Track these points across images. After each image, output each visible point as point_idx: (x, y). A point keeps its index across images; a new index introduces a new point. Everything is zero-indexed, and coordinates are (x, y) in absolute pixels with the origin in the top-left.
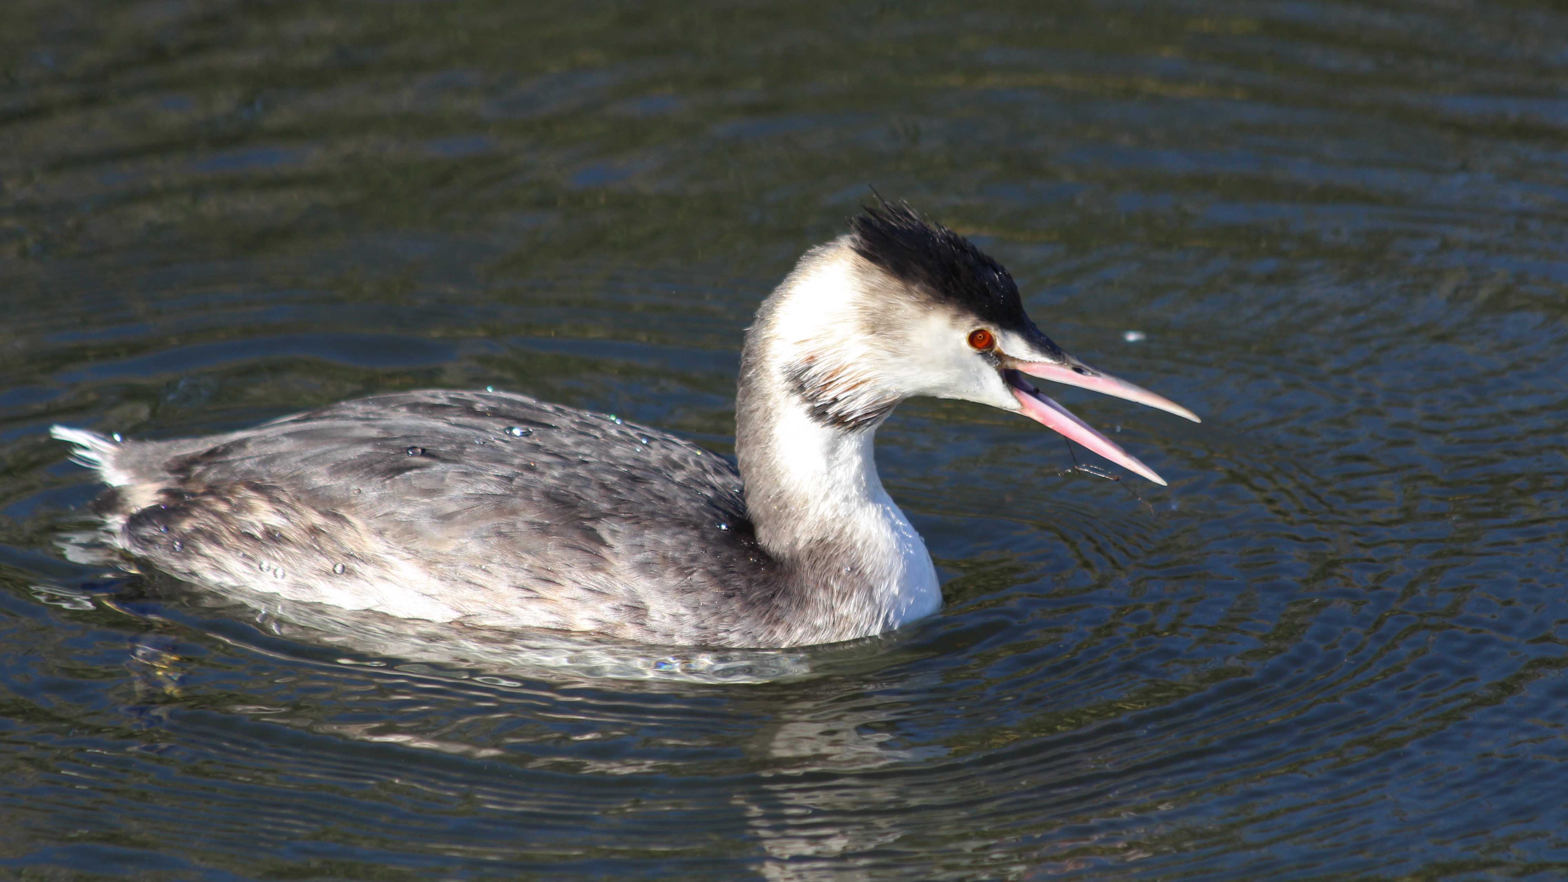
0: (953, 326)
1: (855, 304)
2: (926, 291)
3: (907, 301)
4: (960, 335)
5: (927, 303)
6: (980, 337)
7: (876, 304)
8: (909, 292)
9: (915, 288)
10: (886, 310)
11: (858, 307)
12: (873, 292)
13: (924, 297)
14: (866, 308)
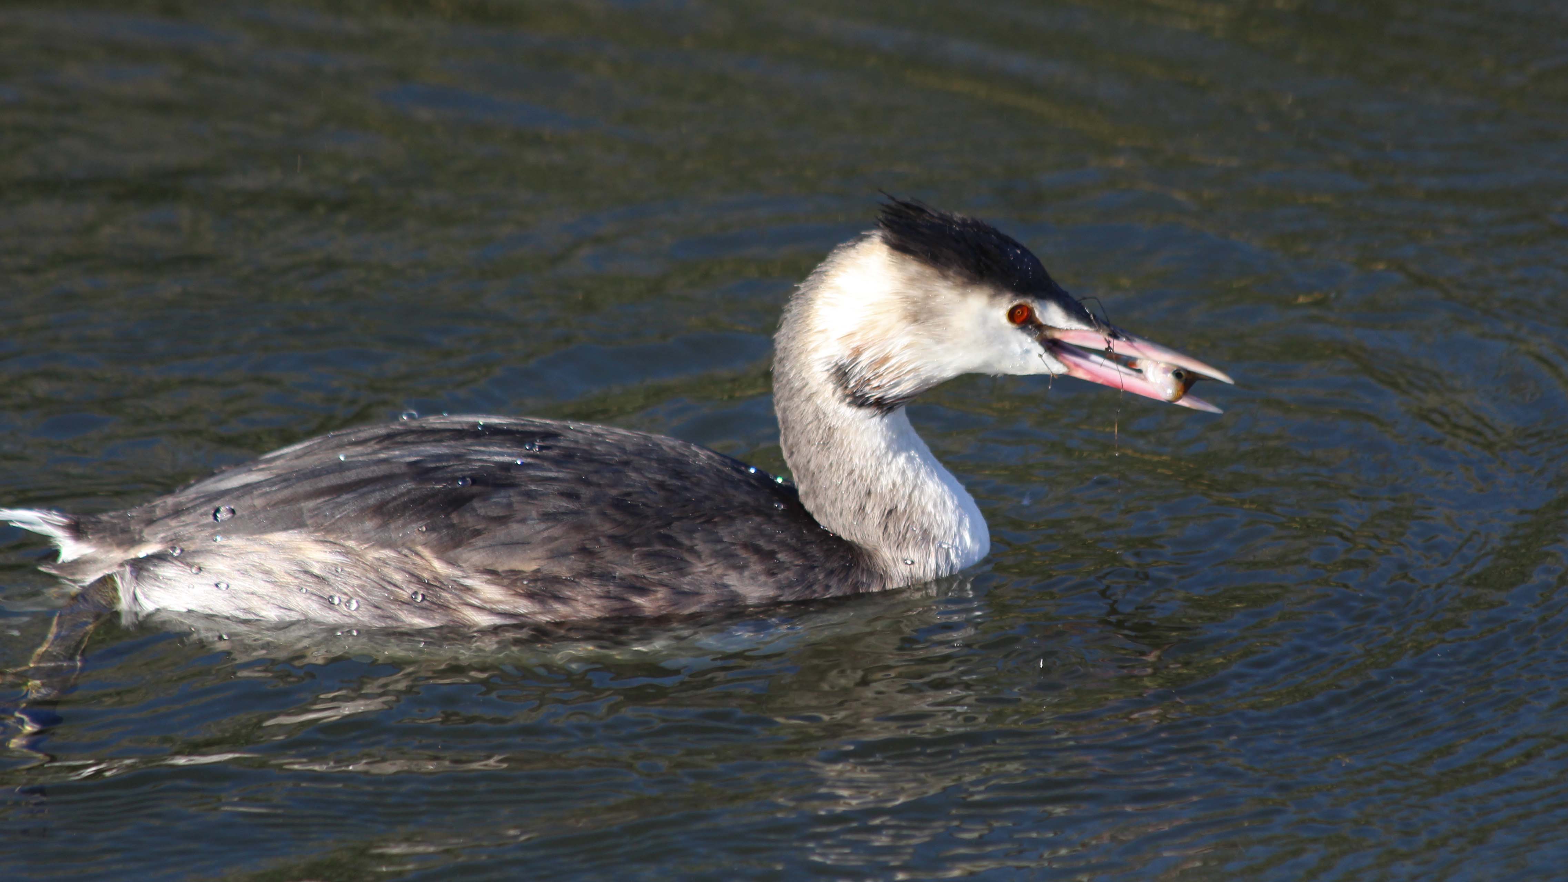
0: (991, 305)
1: (897, 294)
2: (960, 274)
3: (945, 287)
4: (1000, 311)
5: (964, 285)
6: (1019, 312)
7: (916, 293)
8: (945, 277)
9: (951, 273)
10: (927, 298)
11: (901, 297)
12: (912, 281)
13: (959, 280)
14: (907, 297)
